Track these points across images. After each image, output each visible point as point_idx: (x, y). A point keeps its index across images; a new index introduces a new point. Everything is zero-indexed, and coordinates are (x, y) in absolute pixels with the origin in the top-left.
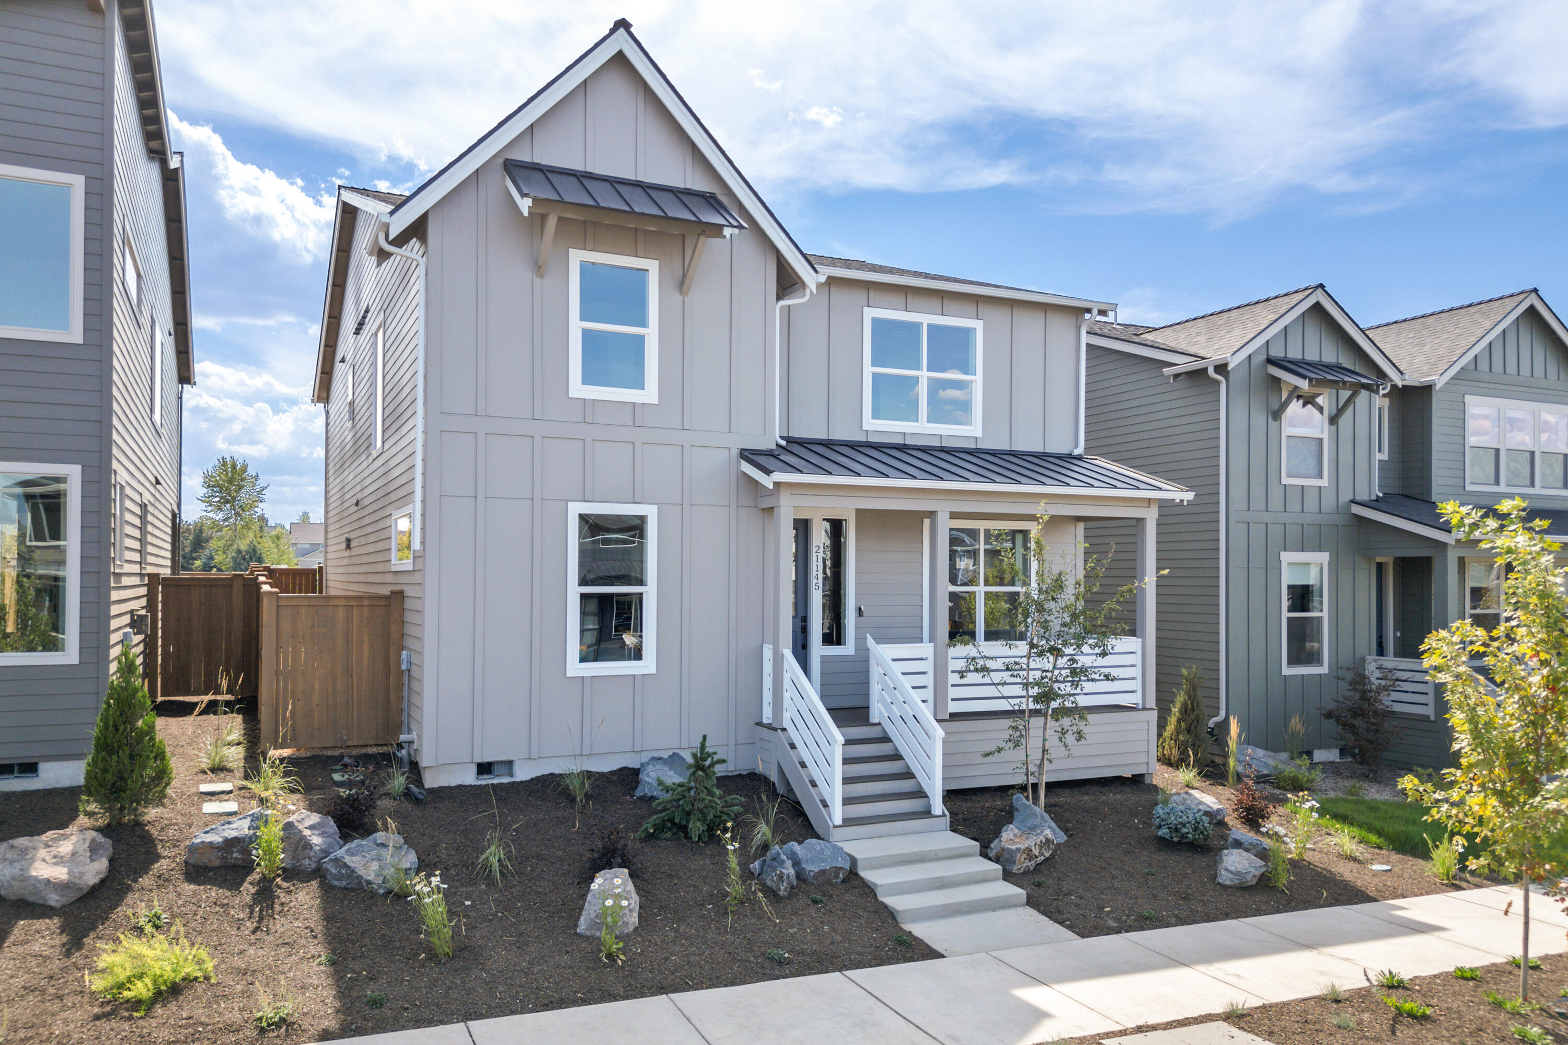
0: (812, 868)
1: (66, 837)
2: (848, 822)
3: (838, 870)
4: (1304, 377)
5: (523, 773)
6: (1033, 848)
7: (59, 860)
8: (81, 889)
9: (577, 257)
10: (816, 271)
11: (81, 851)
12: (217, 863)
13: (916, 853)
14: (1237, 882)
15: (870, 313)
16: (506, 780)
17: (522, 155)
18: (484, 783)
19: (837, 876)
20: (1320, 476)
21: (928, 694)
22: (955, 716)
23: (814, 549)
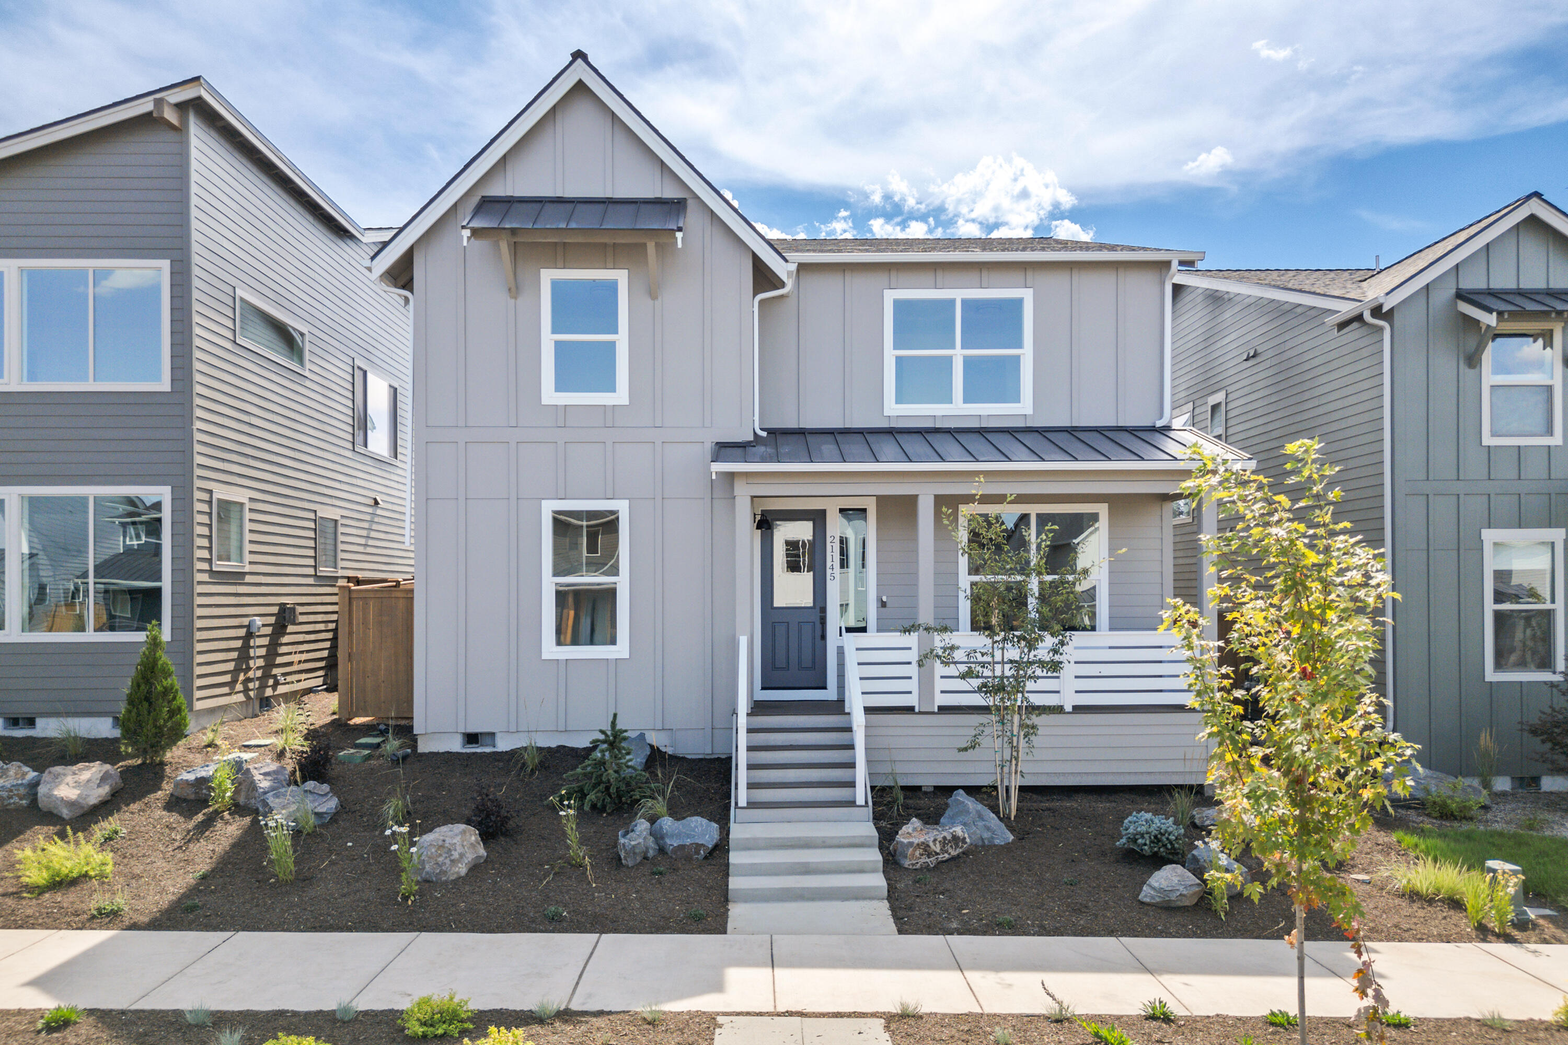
0: (672, 843)
1: (88, 768)
2: (752, 805)
3: (699, 846)
4: (1490, 310)
5: (504, 745)
6: (931, 844)
7: (78, 784)
8: (83, 807)
9: (548, 276)
10: (786, 261)
11: (94, 780)
12: (192, 797)
13: (799, 838)
14: (1158, 900)
15: (890, 296)
16: (488, 750)
17: (497, 190)
18: (468, 751)
19: (698, 853)
20: (1550, 432)
21: (913, 685)
22: (943, 710)
23: (829, 540)
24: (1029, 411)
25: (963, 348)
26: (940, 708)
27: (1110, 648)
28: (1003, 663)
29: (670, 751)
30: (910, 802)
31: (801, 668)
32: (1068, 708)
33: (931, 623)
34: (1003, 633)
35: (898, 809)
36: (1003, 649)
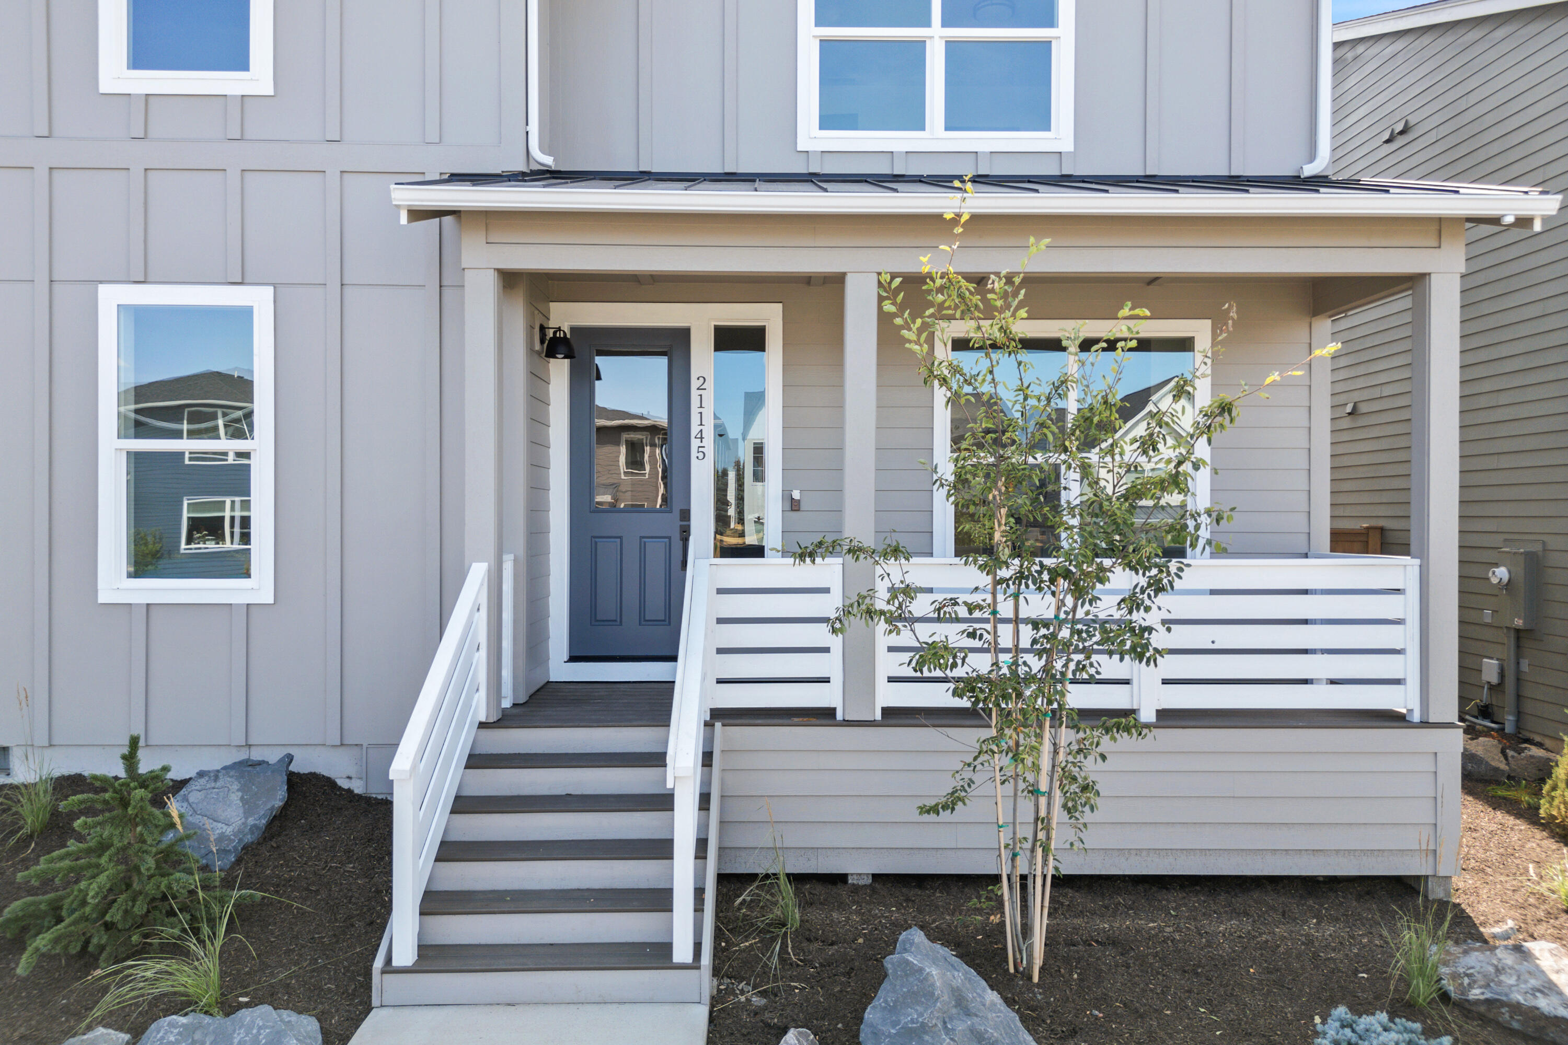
5: (24, 771)
21: (831, 665)
22: (894, 716)
23: (695, 384)
24: (1066, 144)
25: (945, 24)
26: (887, 711)
27: (1213, 592)
28: (1016, 621)
29: (358, 787)
30: (816, 915)
31: (643, 620)
32: (1147, 715)
33: (868, 540)
34: (1017, 561)
35: (784, 946)
36: (1016, 596)
